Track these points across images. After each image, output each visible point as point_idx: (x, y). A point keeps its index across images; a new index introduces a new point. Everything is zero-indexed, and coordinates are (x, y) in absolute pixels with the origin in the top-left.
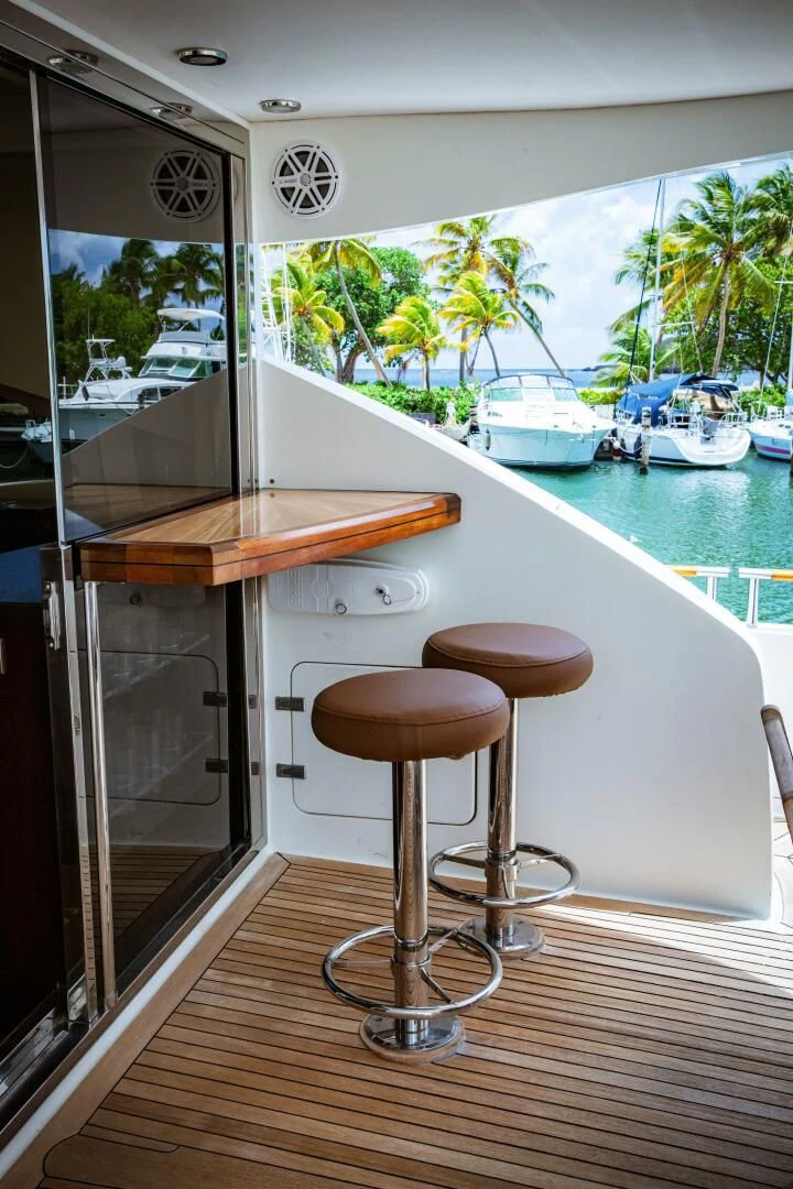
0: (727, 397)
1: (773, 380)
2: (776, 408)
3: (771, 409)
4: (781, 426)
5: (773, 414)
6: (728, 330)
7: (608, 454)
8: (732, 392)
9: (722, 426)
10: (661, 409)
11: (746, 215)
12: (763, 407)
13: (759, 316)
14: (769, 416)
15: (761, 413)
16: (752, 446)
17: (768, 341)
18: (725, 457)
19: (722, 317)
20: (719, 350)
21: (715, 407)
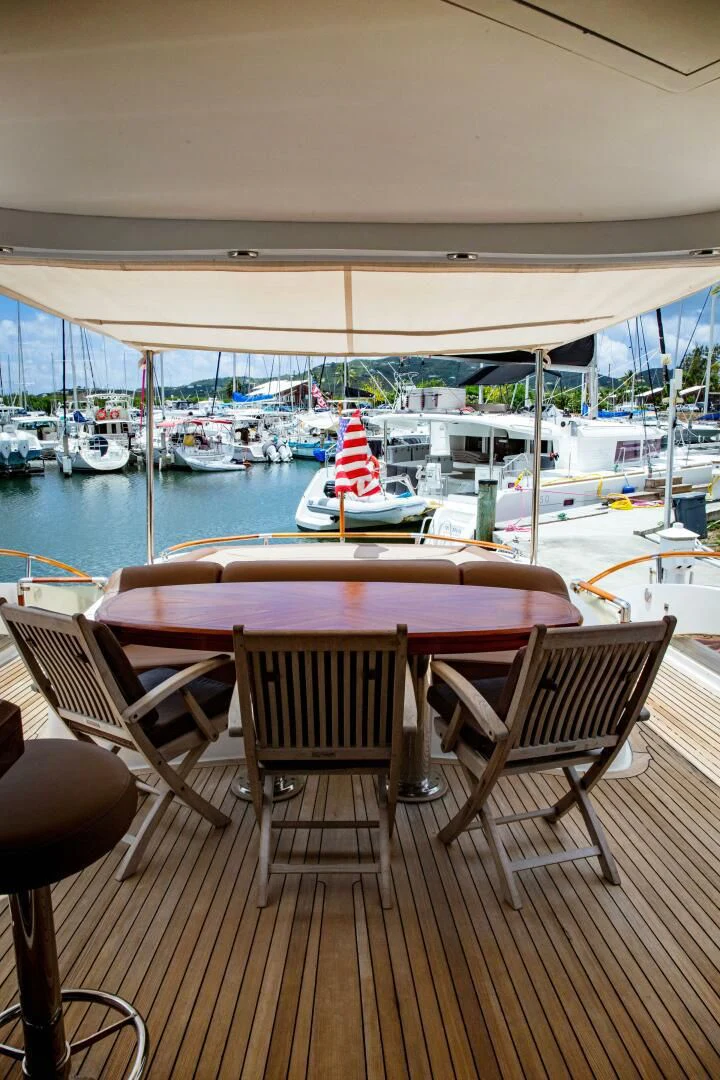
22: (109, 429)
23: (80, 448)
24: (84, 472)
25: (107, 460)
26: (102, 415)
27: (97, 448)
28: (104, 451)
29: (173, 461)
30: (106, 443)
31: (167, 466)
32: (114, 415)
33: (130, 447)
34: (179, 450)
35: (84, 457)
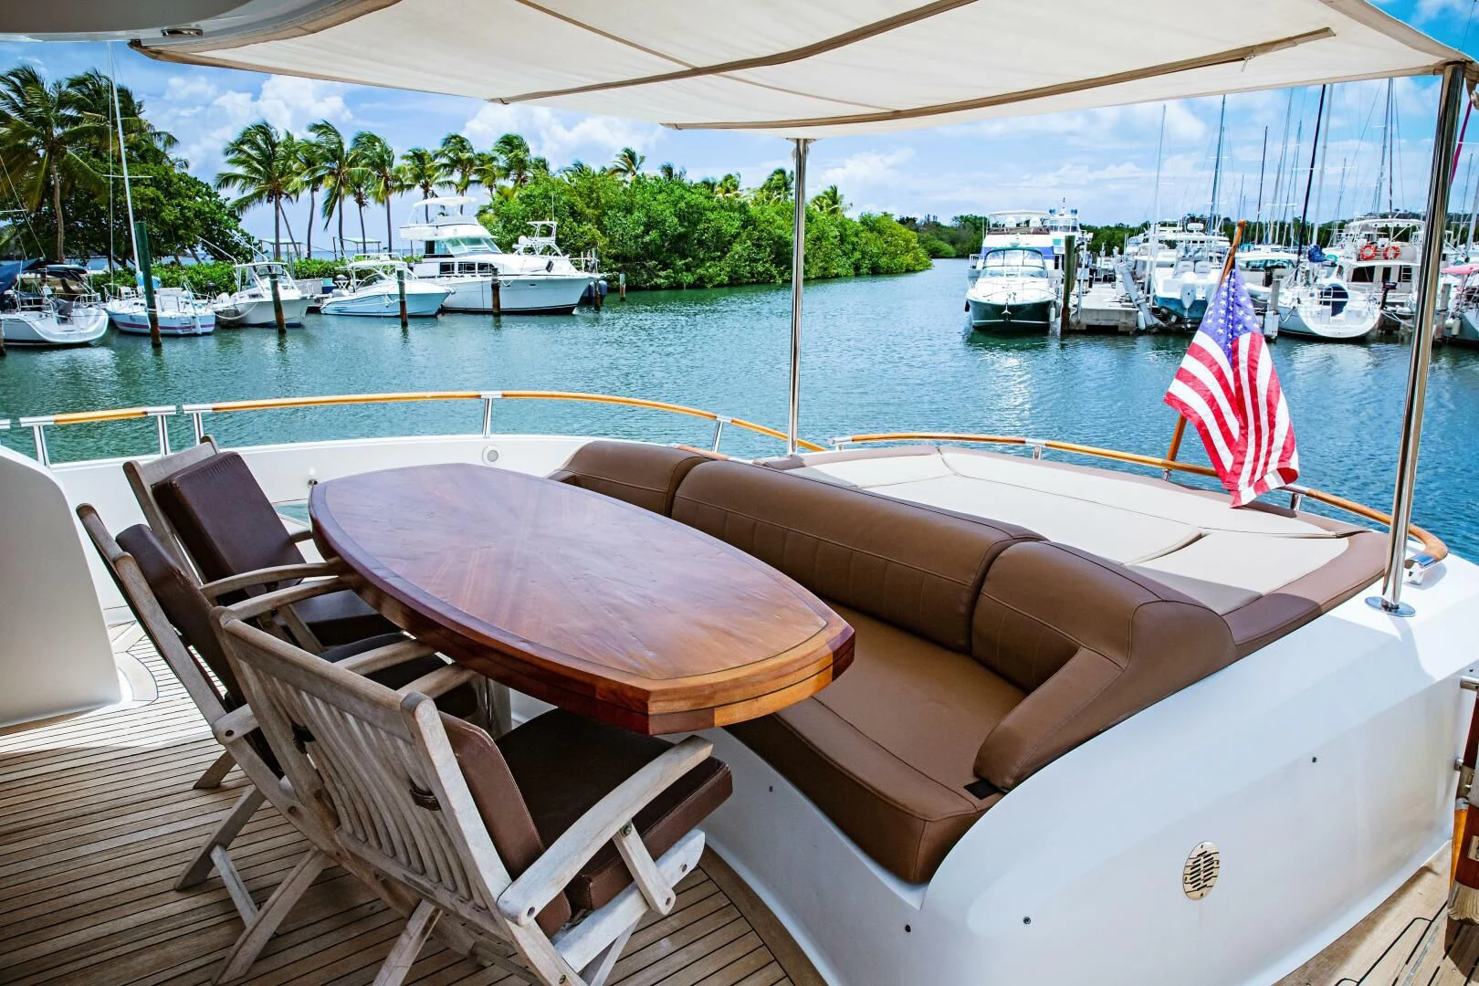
0: (77, 281)
1: (123, 264)
2: (129, 288)
3: (124, 289)
4: (137, 304)
5: (126, 294)
6: (67, 219)
8: (82, 275)
9: (77, 307)
10: (7, 292)
11: (62, 112)
12: (115, 288)
13: (96, 206)
14: (124, 296)
15: (115, 294)
16: (112, 323)
17: (109, 228)
18: (85, 335)
19: (58, 205)
20: (61, 237)
21: (67, 289)
22: (1378, 275)
23: (1299, 302)
24: (1294, 337)
25: (1340, 321)
26: (1369, 252)
27: (1326, 303)
28: (1337, 308)
29: (1455, 332)
30: (1345, 295)
31: (1443, 339)
32: (1391, 253)
33: (1384, 304)
35: (1302, 313)
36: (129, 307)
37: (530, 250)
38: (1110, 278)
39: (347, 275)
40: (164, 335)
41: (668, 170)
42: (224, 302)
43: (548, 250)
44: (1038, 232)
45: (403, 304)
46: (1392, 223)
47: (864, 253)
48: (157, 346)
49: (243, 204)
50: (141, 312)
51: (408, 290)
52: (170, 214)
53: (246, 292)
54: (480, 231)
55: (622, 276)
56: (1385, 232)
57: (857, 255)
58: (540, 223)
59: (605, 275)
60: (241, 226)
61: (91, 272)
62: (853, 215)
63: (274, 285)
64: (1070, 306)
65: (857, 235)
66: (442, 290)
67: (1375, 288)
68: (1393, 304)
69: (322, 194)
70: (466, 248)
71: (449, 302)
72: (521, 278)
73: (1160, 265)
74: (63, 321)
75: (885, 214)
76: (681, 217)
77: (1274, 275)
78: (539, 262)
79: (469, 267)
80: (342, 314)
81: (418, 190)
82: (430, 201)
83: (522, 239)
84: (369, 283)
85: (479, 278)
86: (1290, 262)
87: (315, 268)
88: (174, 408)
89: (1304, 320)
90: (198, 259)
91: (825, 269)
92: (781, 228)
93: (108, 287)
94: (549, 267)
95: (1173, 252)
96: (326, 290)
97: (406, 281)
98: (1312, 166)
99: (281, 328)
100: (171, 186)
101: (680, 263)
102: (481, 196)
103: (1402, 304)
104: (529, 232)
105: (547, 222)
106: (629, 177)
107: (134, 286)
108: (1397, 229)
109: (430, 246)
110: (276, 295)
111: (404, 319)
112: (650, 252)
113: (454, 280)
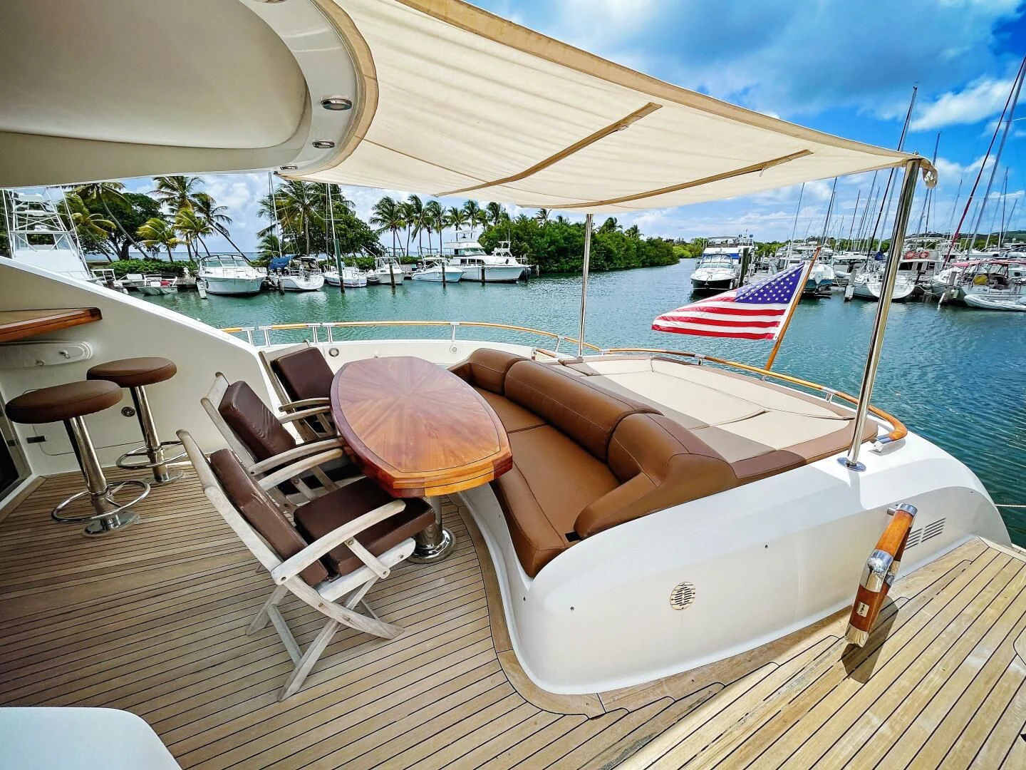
0: (313, 263)
1: (332, 256)
3: (332, 267)
4: (335, 273)
6: (310, 237)
7: (266, 288)
8: (315, 261)
9: (312, 274)
12: (328, 267)
13: (321, 232)
14: (331, 270)
15: (327, 269)
16: (326, 282)
17: (326, 241)
18: (315, 286)
19: (307, 231)
20: (308, 245)
21: (309, 267)
22: (915, 267)
23: (867, 281)
24: (864, 298)
26: (911, 255)
29: (955, 297)
31: (948, 300)
32: (923, 256)
33: (917, 282)
34: (965, 288)
35: (869, 287)
36: (332, 275)
37: (499, 254)
38: (766, 268)
39: (422, 262)
40: (346, 287)
41: (561, 218)
42: (371, 273)
43: (506, 254)
44: (731, 246)
45: (444, 276)
46: (926, 240)
47: (647, 256)
48: (343, 292)
49: (379, 232)
50: (337, 277)
51: (446, 270)
52: (350, 235)
53: (379, 270)
54: (478, 246)
55: (538, 266)
56: (922, 245)
57: (644, 257)
58: (503, 242)
59: (531, 266)
60: (379, 241)
61: (318, 260)
62: (644, 238)
63: (391, 267)
64: (743, 282)
65: (644, 248)
66: (461, 271)
67: (913, 274)
68: (922, 282)
69: (413, 228)
70: (472, 253)
71: (464, 276)
72: (495, 266)
73: (792, 262)
74: (307, 280)
75: (659, 238)
76: (566, 239)
77: (854, 267)
78: (503, 259)
79: (473, 261)
80: (420, 280)
81: (454, 227)
82: (459, 231)
83: (496, 249)
84: (431, 267)
85: (477, 266)
86: (864, 260)
87: (409, 260)
88: (319, 324)
89: (870, 290)
90: (363, 254)
91: (629, 263)
92: (609, 244)
93: (326, 266)
94: (507, 262)
95: (800, 255)
96: (414, 269)
97: (446, 267)
98: (881, 211)
99: (393, 285)
100: (352, 224)
101: (563, 260)
102: (480, 229)
103: (926, 282)
104: (499, 246)
105: (507, 242)
106: (543, 221)
107: (336, 266)
108: (929, 243)
109: (456, 251)
110: (391, 271)
111: (444, 283)
112: (551, 255)
113: (466, 267)
